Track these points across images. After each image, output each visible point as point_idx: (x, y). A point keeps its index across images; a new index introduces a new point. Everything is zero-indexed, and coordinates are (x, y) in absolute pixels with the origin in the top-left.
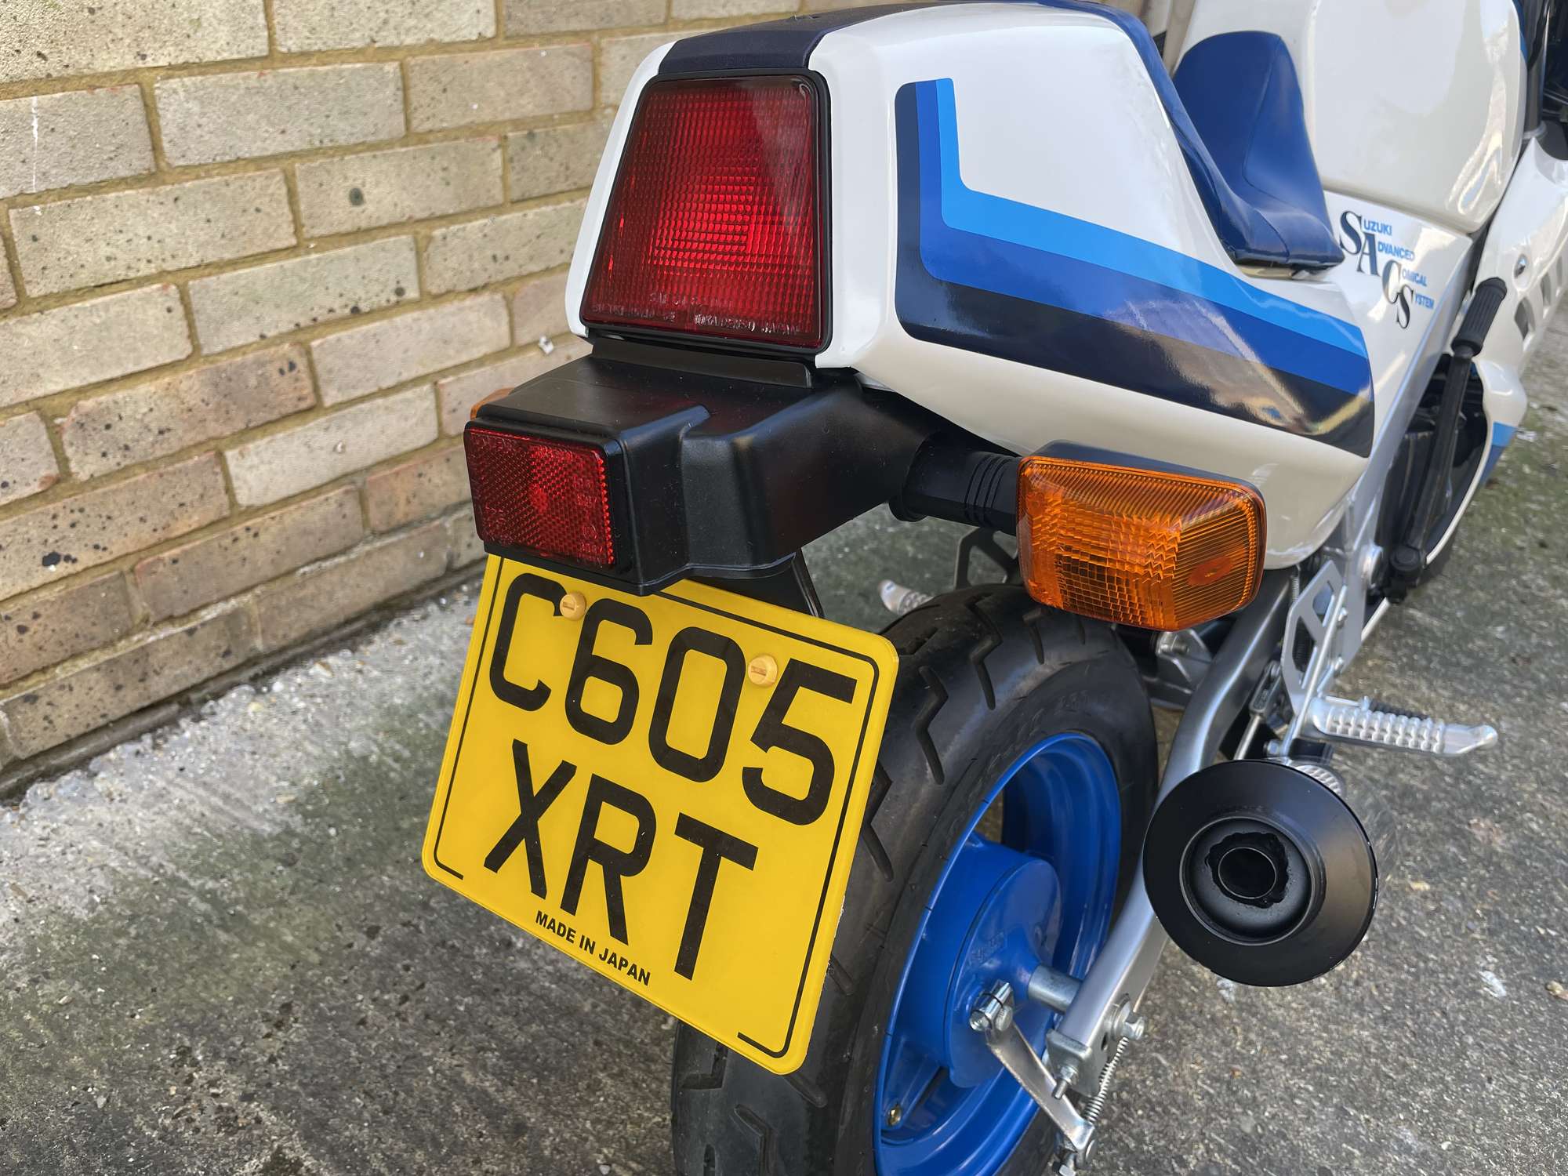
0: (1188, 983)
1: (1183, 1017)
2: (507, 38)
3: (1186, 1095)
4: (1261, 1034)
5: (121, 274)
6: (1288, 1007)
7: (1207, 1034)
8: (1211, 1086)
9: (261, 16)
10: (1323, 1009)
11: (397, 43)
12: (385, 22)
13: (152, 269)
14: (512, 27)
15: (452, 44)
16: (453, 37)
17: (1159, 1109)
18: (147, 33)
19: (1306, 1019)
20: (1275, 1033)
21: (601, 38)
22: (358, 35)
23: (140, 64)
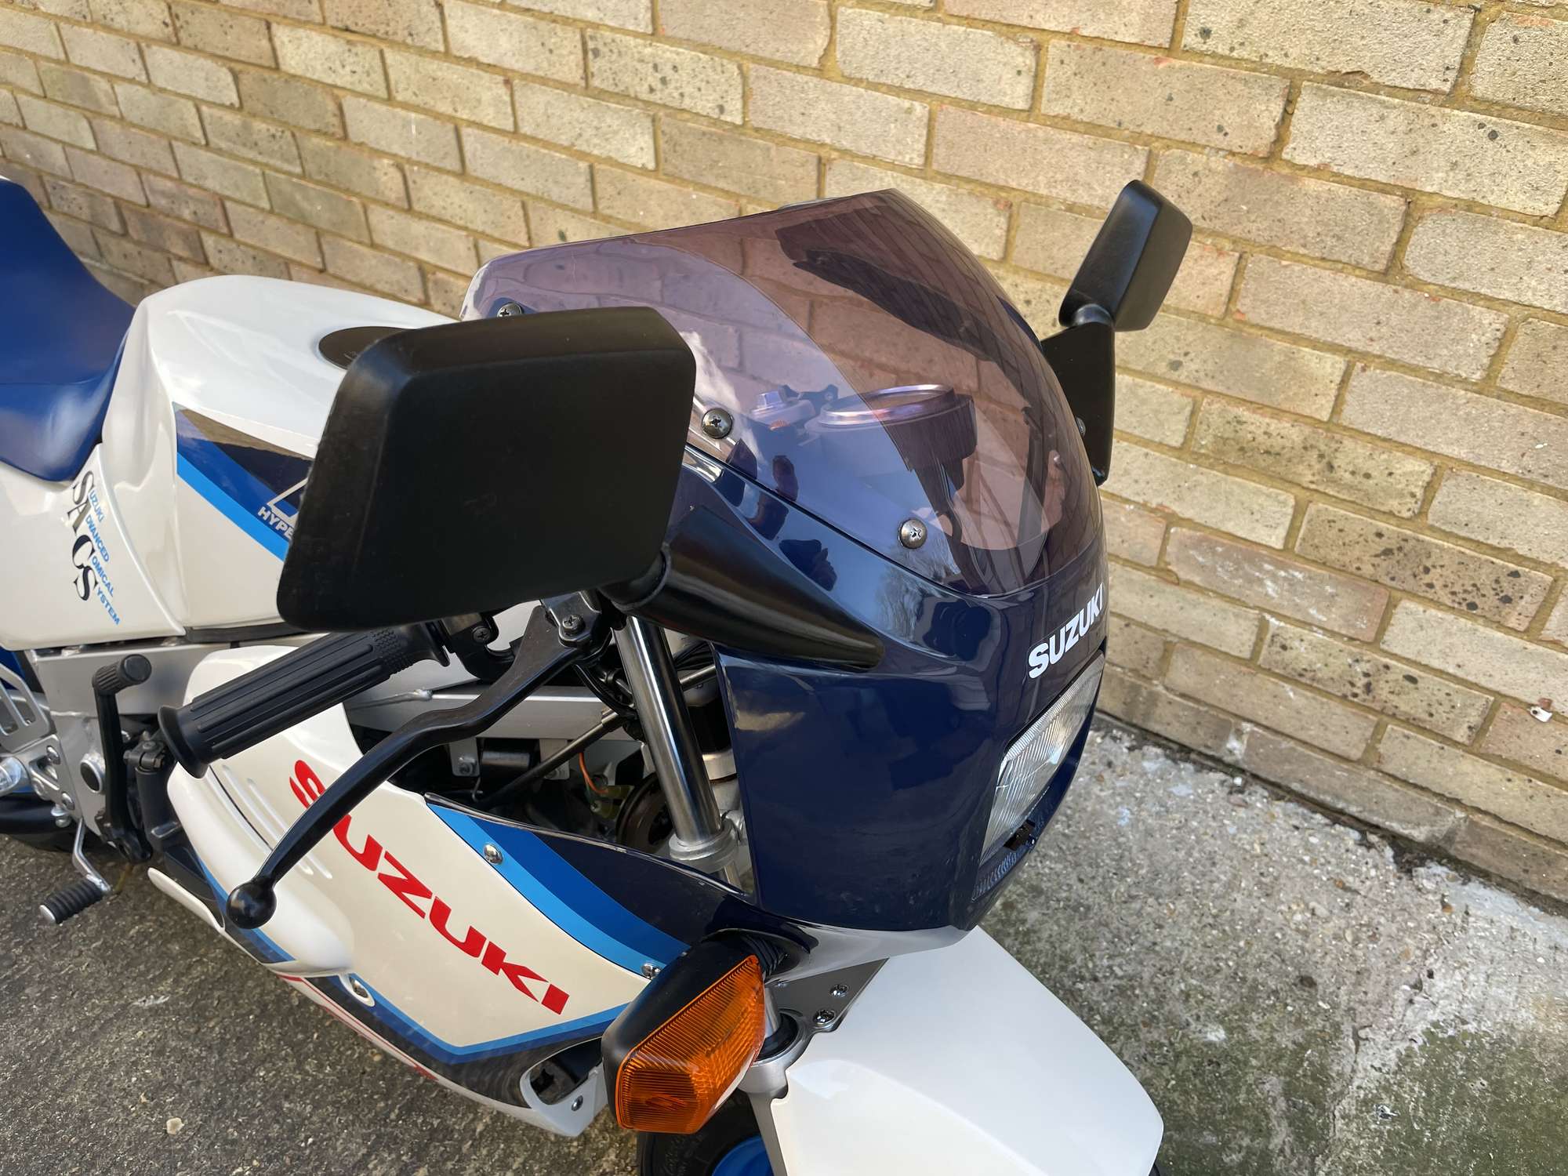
0: (157, 973)
1: (128, 965)
2: (665, 174)
3: (64, 956)
4: (97, 1018)
5: (448, 217)
6: (118, 1044)
7: (111, 980)
8: (67, 973)
9: (509, 110)
10: (108, 1072)
11: (588, 151)
12: (580, 135)
13: (461, 223)
14: (670, 169)
15: (624, 164)
16: (625, 161)
17: (60, 937)
18: (456, 99)
19: (102, 1056)
20: (96, 1028)
21: (749, 203)
22: (563, 137)
23: (454, 114)
